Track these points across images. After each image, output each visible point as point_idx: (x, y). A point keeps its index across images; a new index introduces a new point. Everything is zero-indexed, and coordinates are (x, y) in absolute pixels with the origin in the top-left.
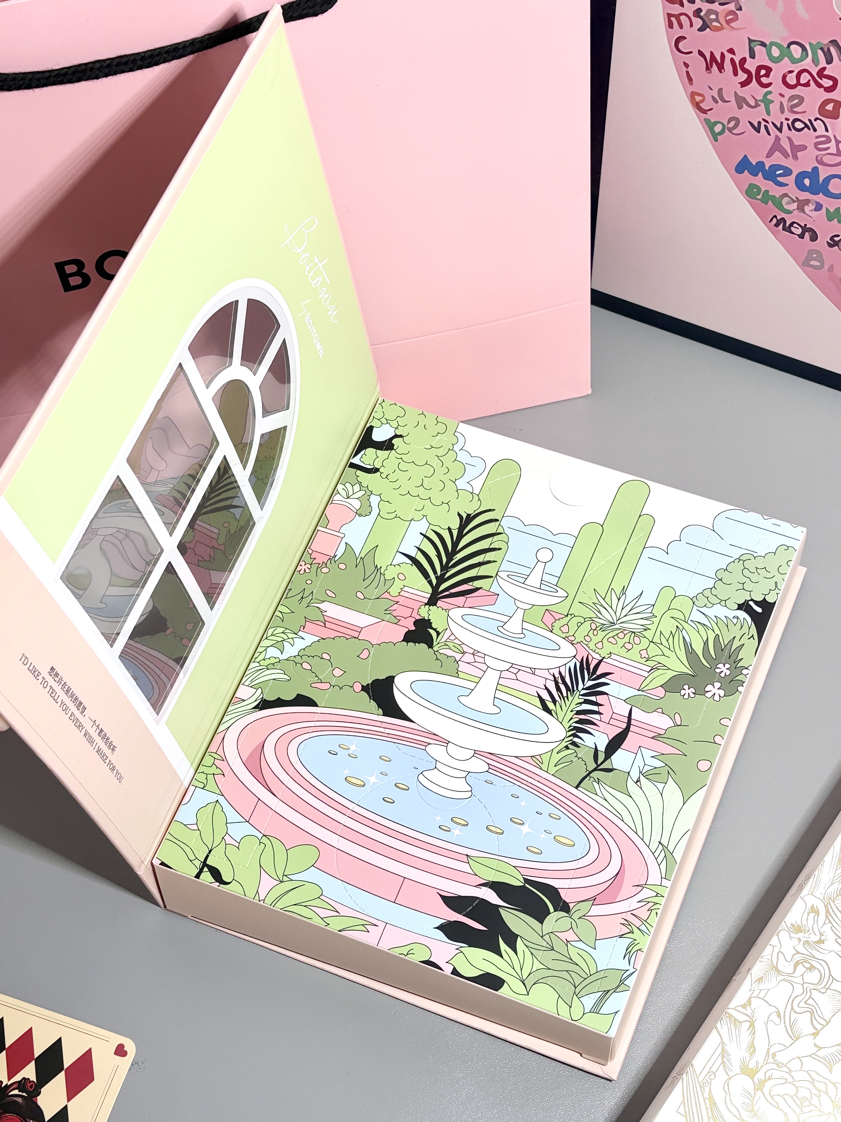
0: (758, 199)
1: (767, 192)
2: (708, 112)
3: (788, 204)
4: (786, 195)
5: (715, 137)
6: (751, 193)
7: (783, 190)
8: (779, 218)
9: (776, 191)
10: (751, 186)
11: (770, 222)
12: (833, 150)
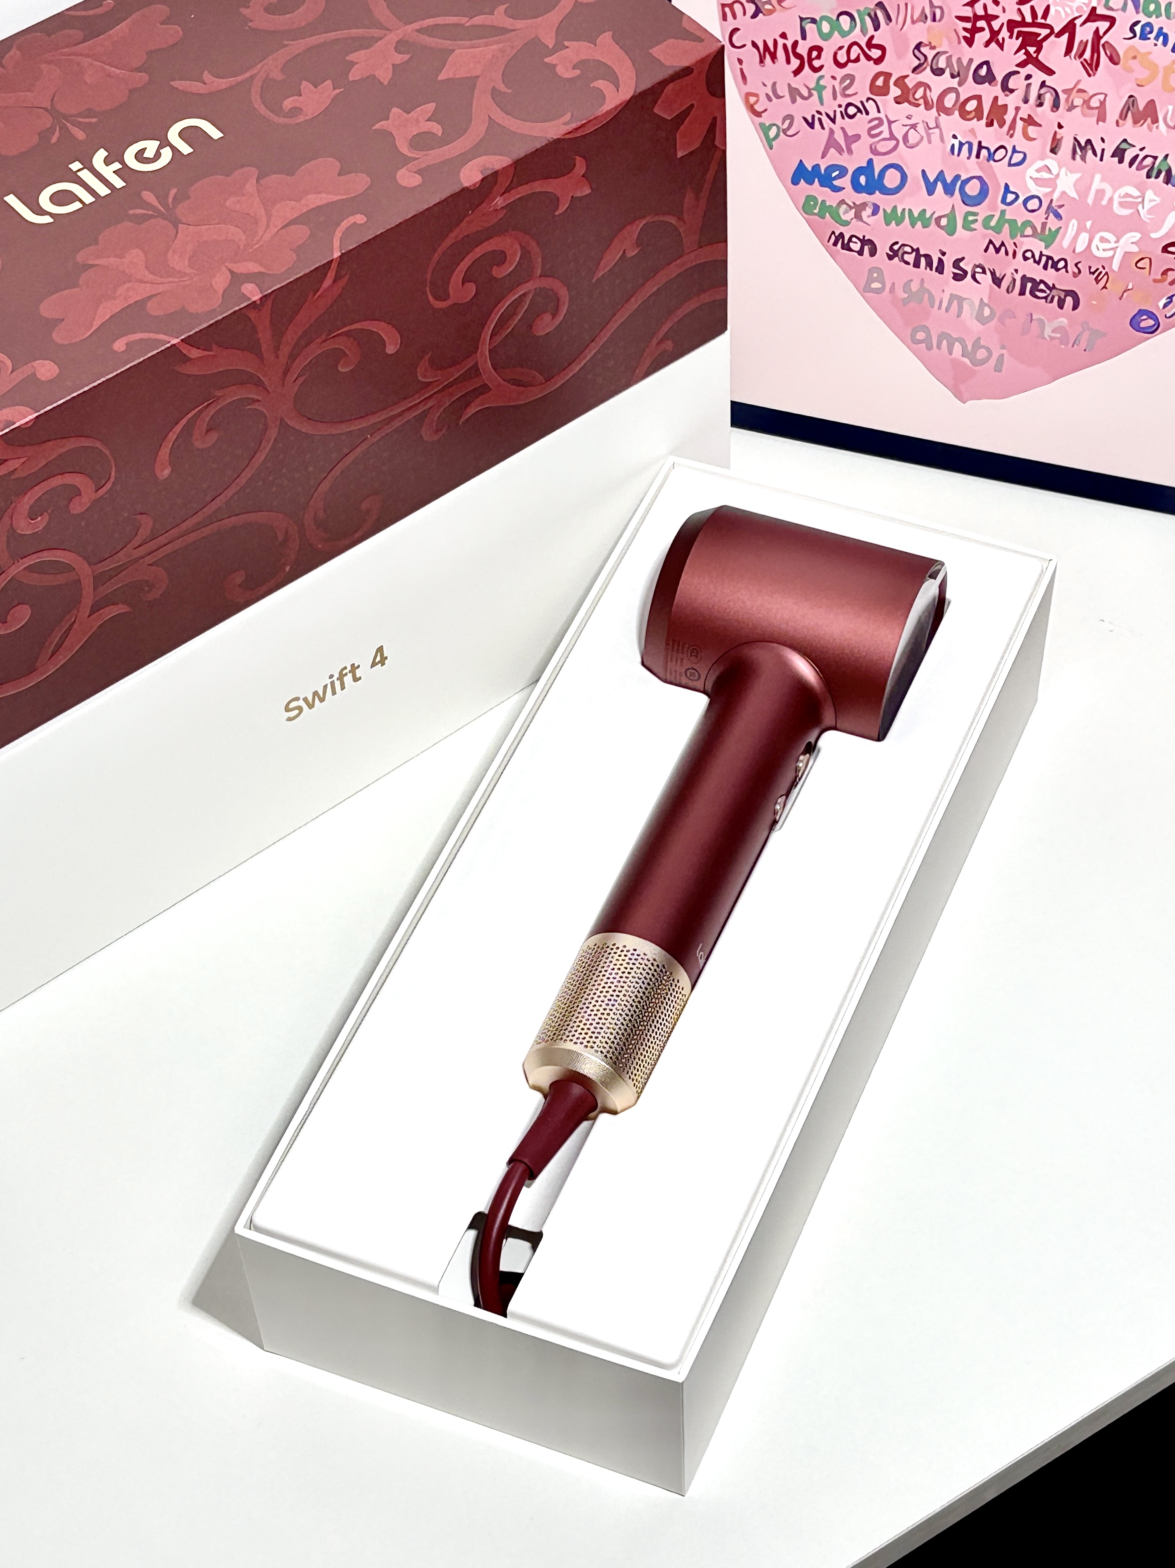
0: (815, 214)
1: (823, 202)
2: (763, 114)
3: (846, 212)
4: (843, 202)
5: (769, 143)
6: (808, 207)
7: (840, 196)
8: (837, 235)
9: (832, 199)
10: (809, 198)
11: (828, 241)
12: (886, 134)
